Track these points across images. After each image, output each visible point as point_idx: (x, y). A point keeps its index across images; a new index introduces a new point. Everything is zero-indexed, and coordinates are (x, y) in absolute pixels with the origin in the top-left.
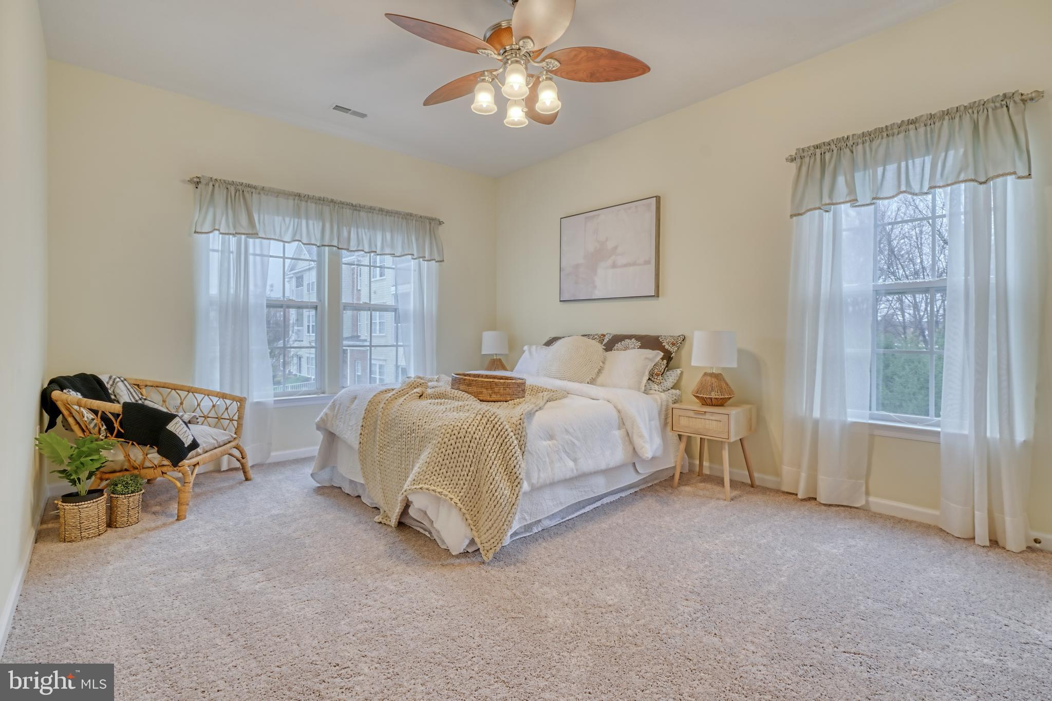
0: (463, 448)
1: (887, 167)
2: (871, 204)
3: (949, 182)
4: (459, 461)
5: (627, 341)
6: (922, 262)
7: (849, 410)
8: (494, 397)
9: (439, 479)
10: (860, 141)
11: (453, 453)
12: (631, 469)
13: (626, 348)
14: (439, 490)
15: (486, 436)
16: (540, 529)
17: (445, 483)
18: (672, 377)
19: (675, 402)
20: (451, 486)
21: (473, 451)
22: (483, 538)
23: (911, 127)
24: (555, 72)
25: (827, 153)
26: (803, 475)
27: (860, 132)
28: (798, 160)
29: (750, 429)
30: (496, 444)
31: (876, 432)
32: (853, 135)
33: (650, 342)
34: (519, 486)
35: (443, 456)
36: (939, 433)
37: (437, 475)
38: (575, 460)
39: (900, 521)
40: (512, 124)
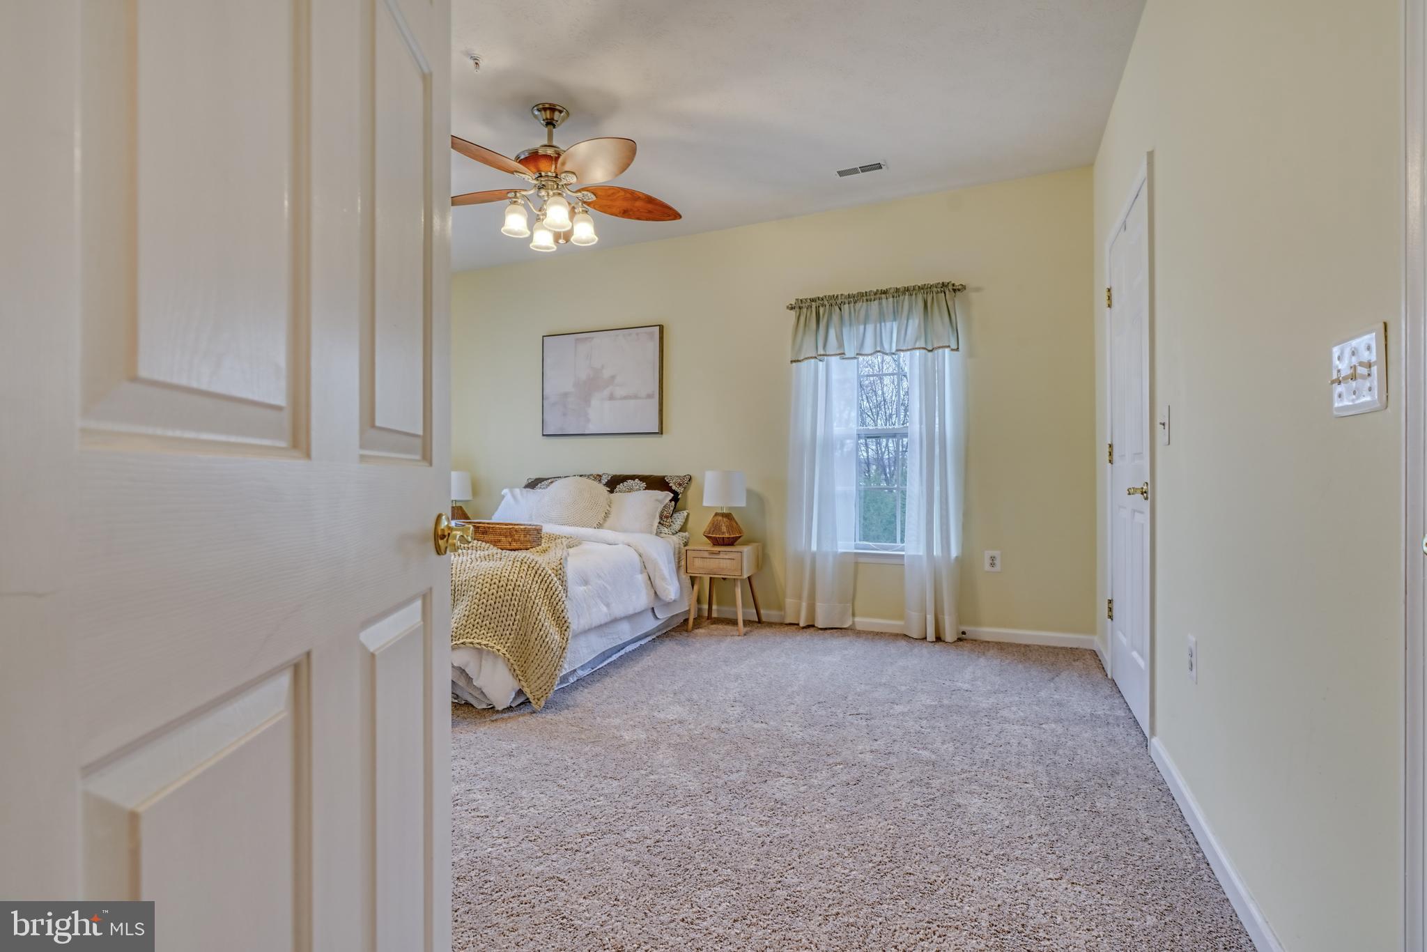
0: (507, 597)
1: (867, 326)
2: (855, 358)
3: (909, 348)
4: (503, 611)
5: (630, 482)
6: (883, 393)
7: (839, 543)
8: (514, 545)
9: (482, 632)
10: (847, 301)
11: (495, 603)
12: (650, 614)
13: (630, 490)
14: (484, 642)
15: (530, 582)
16: (575, 679)
17: (489, 635)
18: (679, 519)
19: (686, 544)
20: (496, 637)
21: (517, 598)
22: (533, 687)
23: (883, 296)
24: (589, 204)
25: (821, 307)
26: (804, 605)
27: (846, 294)
28: (798, 310)
29: (758, 565)
30: (540, 590)
31: (861, 560)
32: (842, 295)
33: (656, 483)
34: (568, 630)
35: (484, 607)
36: (903, 556)
37: (479, 627)
38: (608, 605)
39: (878, 634)
40: (537, 247)
